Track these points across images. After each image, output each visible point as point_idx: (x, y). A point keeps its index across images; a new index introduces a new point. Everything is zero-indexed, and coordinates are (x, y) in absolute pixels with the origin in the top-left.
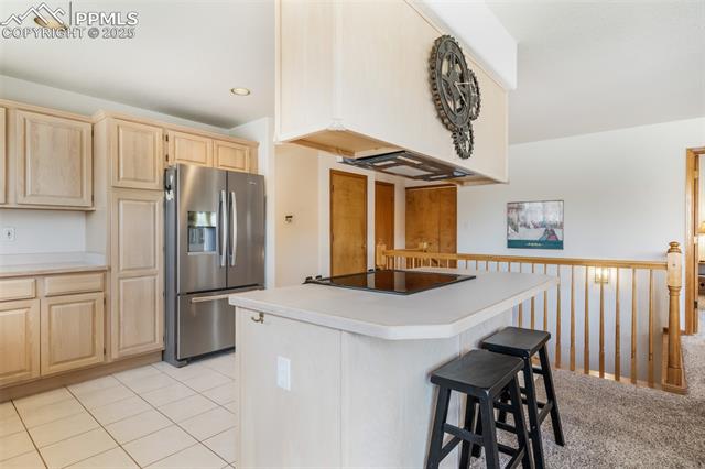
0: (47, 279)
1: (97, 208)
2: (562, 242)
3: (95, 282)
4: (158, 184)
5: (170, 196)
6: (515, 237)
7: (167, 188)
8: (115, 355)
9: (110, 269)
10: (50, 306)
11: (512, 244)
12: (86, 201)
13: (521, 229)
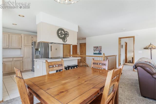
0: (14, 58)
1: (22, 48)
2: (101, 53)
3: (21, 59)
4: (31, 44)
5: (33, 46)
6: (95, 52)
7: (32, 45)
8: (24, 70)
9: (23, 57)
10: (15, 62)
11: (94, 54)
12: (20, 47)
13: (96, 51)
